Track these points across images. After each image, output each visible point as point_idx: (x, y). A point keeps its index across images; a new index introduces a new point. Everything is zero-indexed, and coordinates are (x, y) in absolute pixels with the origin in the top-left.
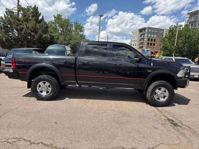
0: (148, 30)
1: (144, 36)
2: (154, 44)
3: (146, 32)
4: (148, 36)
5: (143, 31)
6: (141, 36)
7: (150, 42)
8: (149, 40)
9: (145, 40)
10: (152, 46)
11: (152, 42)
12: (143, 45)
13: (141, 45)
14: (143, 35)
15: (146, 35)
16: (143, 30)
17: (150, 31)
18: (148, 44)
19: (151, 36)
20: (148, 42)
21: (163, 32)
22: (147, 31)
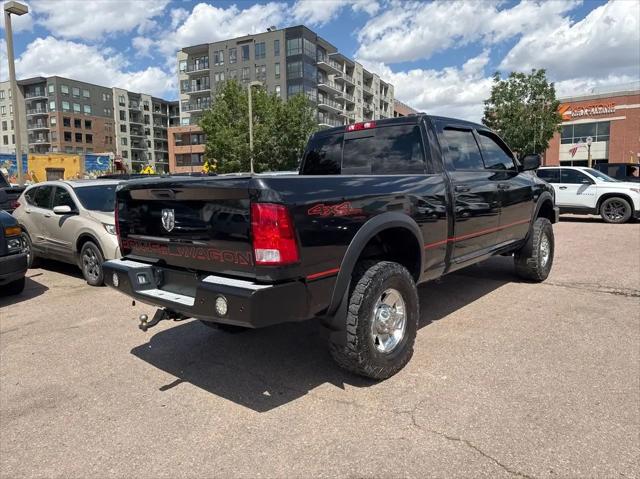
0: (58, 89)
1: (43, 107)
2: (89, 138)
3: (50, 94)
4: (59, 107)
5: (38, 89)
6: (31, 106)
7: (73, 130)
8: (66, 121)
9: (53, 121)
10: (84, 143)
11: (78, 131)
12: (47, 141)
13: (40, 141)
14: (39, 105)
15: (53, 105)
16: (36, 85)
17: (65, 90)
18: (67, 136)
19: (71, 110)
20: (67, 129)
21: (111, 98)
22: (52, 89)
